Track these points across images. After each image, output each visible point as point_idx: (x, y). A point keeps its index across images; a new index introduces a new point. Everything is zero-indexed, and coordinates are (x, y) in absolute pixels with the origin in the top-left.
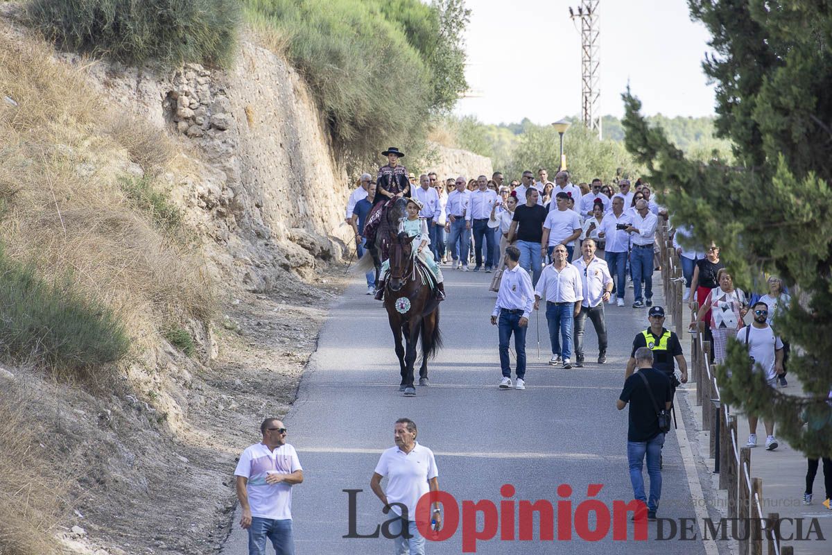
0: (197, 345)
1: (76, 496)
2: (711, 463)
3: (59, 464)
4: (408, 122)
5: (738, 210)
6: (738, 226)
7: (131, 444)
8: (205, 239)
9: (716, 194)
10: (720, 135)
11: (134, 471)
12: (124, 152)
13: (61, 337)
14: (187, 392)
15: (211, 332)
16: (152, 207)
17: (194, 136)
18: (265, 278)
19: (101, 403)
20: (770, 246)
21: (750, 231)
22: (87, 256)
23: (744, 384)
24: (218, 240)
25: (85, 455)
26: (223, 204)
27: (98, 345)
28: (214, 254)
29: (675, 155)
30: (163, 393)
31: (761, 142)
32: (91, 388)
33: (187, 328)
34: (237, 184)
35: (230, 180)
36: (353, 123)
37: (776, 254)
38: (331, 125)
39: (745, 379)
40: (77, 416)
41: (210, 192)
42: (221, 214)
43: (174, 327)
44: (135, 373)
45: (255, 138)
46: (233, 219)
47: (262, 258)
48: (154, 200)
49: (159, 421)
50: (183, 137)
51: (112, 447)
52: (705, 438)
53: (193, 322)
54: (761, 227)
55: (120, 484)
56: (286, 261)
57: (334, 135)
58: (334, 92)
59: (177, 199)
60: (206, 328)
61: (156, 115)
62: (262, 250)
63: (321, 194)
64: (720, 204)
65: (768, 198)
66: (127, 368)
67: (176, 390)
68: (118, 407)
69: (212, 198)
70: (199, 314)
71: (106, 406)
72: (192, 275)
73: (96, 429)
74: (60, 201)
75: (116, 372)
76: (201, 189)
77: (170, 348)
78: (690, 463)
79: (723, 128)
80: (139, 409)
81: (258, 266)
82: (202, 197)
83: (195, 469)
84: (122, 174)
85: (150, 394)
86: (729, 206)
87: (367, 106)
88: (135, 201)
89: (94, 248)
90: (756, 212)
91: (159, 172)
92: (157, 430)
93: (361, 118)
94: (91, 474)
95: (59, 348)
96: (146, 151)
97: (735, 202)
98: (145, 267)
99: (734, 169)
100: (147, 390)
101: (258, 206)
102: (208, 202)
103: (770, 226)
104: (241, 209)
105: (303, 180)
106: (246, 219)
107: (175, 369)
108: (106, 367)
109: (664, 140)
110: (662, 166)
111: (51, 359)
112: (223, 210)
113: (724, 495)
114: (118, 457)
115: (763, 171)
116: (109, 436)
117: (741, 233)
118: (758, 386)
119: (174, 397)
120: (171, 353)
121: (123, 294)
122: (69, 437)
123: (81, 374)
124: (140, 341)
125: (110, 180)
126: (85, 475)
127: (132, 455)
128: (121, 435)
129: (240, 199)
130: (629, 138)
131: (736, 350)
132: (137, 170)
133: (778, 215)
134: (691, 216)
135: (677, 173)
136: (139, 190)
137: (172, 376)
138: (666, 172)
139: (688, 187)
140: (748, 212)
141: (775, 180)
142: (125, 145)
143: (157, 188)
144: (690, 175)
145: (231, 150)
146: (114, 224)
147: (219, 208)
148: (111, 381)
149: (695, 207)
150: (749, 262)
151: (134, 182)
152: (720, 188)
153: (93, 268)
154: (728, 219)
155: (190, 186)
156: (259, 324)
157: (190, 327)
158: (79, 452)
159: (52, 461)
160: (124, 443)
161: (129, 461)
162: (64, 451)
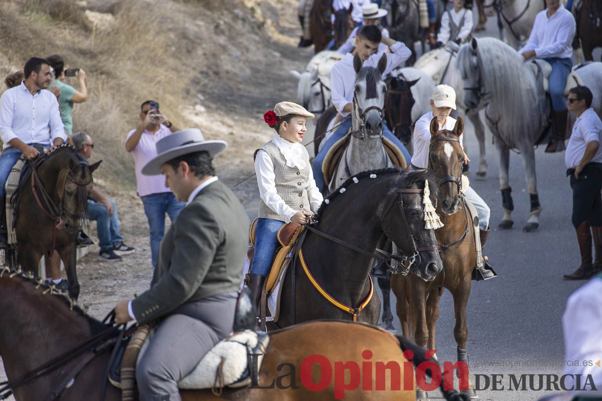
1: (198, 84)
3: (184, 61)
7: (238, 45)
11: (241, 64)
19: (216, 16)
25: (205, 54)
49: (259, 28)
55: (231, 74)
68: (228, 18)
73: (212, 35)
80: (244, 20)
83: (286, 61)
85: (251, 9)
92: (257, 34)
94: (209, 67)
100: (249, 6)
114: (230, 55)
122: (193, 42)
126: (205, 69)
158: (200, 52)
159: (180, 59)
160: (233, 44)
161: (237, 57)
162: (189, 52)
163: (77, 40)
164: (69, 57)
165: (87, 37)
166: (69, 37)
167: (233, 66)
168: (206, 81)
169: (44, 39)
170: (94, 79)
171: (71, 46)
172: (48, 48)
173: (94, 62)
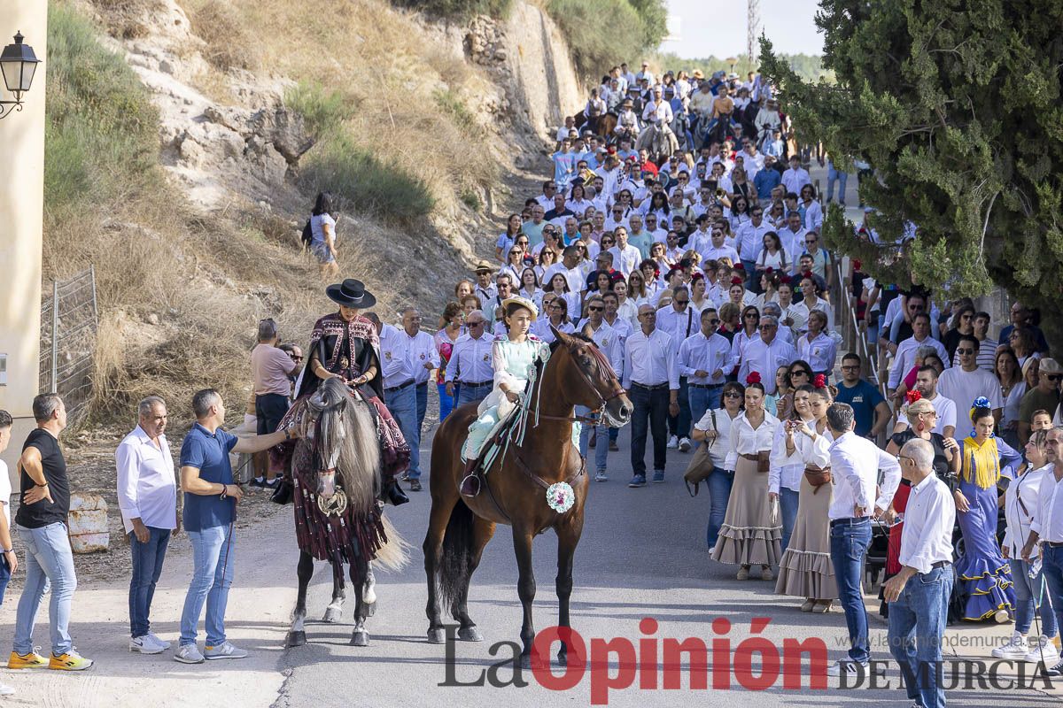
0: (482, 204)
1: (398, 303)
3: (386, 282)
5: (836, 117)
6: (836, 128)
7: (435, 270)
8: (489, 133)
9: (822, 106)
10: (826, 67)
11: (438, 288)
12: (436, 76)
13: (390, 197)
14: (475, 235)
15: (492, 195)
16: (454, 111)
17: (484, 64)
18: (530, 160)
19: (416, 242)
20: (858, 141)
21: (845, 131)
22: (410, 144)
23: (840, 234)
24: (499, 134)
25: (405, 277)
26: (503, 110)
27: (416, 204)
28: (496, 143)
29: (795, 80)
30: (459, 235)
31: (853, 71)
32: (410, 232)
33: (476, 193)
34: (512, 97)
35: (507, 94)
36: (591, 57)
37: (862, 147)
38: (577, 58)
39: (840, 231)
40: (400, 250)
41: (494, 102)
42: (500, 118)
43: (467, 191)
44: (439, 222)
45: (525, 66)
46: (509, 120)
47: (528, 146)
48: (456, 107)
49: (455, 255)
50: (476, 65)
51: (423, 272)
53: (480, 189)
54: (852, 128)
55: (428, 296)
56: (544, 149)
57: (579, 64)
58: (579, 37)
59: (471, 107)
60: (488, 193)
61: (459, 49)
62: (529, 141)
63: (569, 104)
64: (824, 113)
65: (858, 109)
66: (435, 219)
67: (467, 233)
68: (428, 245)
69: (495, 106)
70: (484, 183)
71: (420, 244)
72: (480, 157)
73: (413, 259)
74: (391, 107)
75: (427, 221)
76: (488, 100)
77: (464, 206)
79: (828, 62)
80: (442, 246)
81: (525, 152)
82: (488, 105)
84: (436, 90)
85: (449, 236)
86: (831, 114)
87: (601, 46)
88: (443, 107)
89: (414, 138)
90: (848, 118)
91: (460, 88)
92: (453, 260)
93: (597, 53)
94: (409, 289)
95: (389, 205)
96: (451, 74)
97: (834, 112)
98: (448, 152)
99: (834, 89)
100: (447, 233)
101: (526, 111)
102: (492, 108)
103: (858, 128)
104: (515, 113)
105: (557, 94)
106: (518, 120)
107: (467, 219)
108: (420, 218)
109: (787, 69)
110: (785, 87)
111: (383, 212)
112: (502, 114)
114: (427, 278)
115: (856, 90)
116: (421, 264)
117: (838, 133)
118: (849, 236)
119: (466, 238)
120: (465, 210)
121: (432, 170)
122: (395, 264)
123: (403, 222)
124: (443, 200)
125: (427, 93)
126: (404, 290)
127: (436, 277)
128: (429, 263)
129: (513, 107)
131: (834, 212)
132: (445, 86)
133: (863, 120)
134: (804, 121)
135: (796, 91)
136: (446, 100)
137: (465, 224)
138: (788, 92)
139: (803, 101)
140: (843, 118)
141: (861, 97)
142: (437, 69)
143: (459, 99)
144: (805, 93)
145: (508, 74)
146: (428, 122)
147: (500, 113)
148: (423, 227)
149: (807, 115)
150: (844, 152)
151: (442, 95)
152: (824, 102)
153: (413, 152)
154: (829, 123)
155: (480, 98)
156: (525, 191)
157: (479, 193)
158: (400, 275)
159: (382, 280)
160: (431, 269)
161: (434, 281)
162: (391, 273)
163: (287, 257)
164: (280, 272)
165: (297, 255)
166: (281, 255)
167: (430, 289)
168: (405, 301)
169: (257, 255)
170: (303, 294)
171: (283, 262)
172: (262, 263)
173: (304, 278)
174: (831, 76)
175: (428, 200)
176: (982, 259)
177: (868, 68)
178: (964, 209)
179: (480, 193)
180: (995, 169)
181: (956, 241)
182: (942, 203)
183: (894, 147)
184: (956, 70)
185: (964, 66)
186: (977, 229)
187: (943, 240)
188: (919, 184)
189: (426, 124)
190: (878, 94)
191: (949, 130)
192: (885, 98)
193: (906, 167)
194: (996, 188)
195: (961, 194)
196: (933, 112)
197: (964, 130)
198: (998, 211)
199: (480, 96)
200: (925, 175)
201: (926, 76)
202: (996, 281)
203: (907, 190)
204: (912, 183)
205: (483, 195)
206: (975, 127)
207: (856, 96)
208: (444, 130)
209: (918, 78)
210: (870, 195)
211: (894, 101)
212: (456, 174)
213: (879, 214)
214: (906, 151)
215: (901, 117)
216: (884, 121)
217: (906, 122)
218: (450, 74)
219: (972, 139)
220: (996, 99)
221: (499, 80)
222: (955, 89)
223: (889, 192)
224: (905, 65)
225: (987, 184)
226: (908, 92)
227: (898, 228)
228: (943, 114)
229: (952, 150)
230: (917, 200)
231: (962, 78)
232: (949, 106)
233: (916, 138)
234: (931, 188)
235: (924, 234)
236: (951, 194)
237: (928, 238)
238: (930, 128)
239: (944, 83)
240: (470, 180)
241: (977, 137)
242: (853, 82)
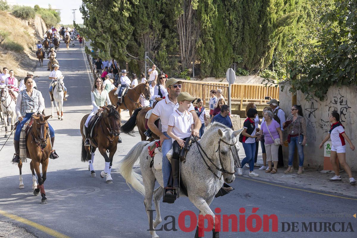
0: (32, 49)
2: (87, 59)
4: (55, 25)
8: (33, 37)
10: (84, 25)
12: (23, 28)
13: (17, 48)
14: (31, 54)
16: (27, 34)
22: (20, 39)
28: (34, 39)
29: (79, 27)
30: (29, 54)
35: (36, 31)
36: (49, 25)
38: (46, 25)
42: (35, 35)
43: (30, 47)
44: (25, 52)
45: (38, 26)
50: (30, 26)
51: (23, 60)
52: (86, 57)
57: (47, 26)
58: (47, 22)
59: (30, 33)
61: (27, 24)
62: (40, 38)
64: (84, 32)
69: (34, 33)
70: (32, 45)
72: (31, 41)
74: (16, 34)
76: (32, 32)
77: (29, 49)
78: (85, 60)
79: (84, 24)
87: (50, 23)
88: (25, 33)
90: (88, 33)
91: (28, 30)
93: (50, 24)
98: (26, 40)
106: (38, 35)
108: (22, 51)
111: (16, 50)
113: (88, 63)
115: (89, 28)
116: (23, 58)
118: (89, 51)
121: (24, 43)
124: (26, 48)
125: (22, 31)
127: (25, 60)
128: (24, 58)
129: (37, 33)
130: (74, 25)
132: (25, 30)
133: (90, 33)
135: (79, 29)
137: (30, 52)
143: (27, 32)
144: (81, 29)
146: (23, 36)
148: (23, 53)
152: (84, 30)
153: (20, 41)
174: (85, 27)
175: (23, 48)
176: (109, 54)
177: (90, 25)
178: (106, 47)
179: (32, 47)
180: (111, 40)
181: (105, 51)
182: (103, 46)
183: (95, 37)
184: (104, 25)
185: (105, 24)
186: (109, 50)
187: (103, 51)
188: (100, 43)
189: (22, 36)
190: (92, 29)
191: (103, 34)
192: (93, 30)
193: (97, 40)
194: (111, 43)
195: (106, 44)
196: (101, 32)
197: (106, 34)
198: (112, 46)
199: (31, 31)
200: (100, 42)
201: (99, 26)
202: (112, 57)
203: (98, 44)
204: (98, 43)
205: (33, 47)
206: (107, 34)
207: (89, 29)
208: (25, 37)
209: (98, 26)
210: (92, 45)
211: (95, 30)
212: (28, 45)
213: (93, 48)
214: (97, 38)
215: (96, 32)
216: (93, 33)
217: (97, 33)
218: (26, 28)
219: (107, 36)
220: (110, 29)
221: (34, 29)
222: (104, 28)
223: (95, 44)
224: (96, 24)
225: (109, 43)
226: (96, 28)
227: (97, 50)
228: (102, 32)
229: (104, 37)
230: (99, 45)
231: (105, 26)
232: (103, 30)
233: (98, 36)
234: (101, 43)
235: (100, 51)
236: (104, 44)
237: (101, 52)
238: (101, 34)
239: (102, 27)
240: (30, 45)
241: (108, 35)
242: (88, 27)
